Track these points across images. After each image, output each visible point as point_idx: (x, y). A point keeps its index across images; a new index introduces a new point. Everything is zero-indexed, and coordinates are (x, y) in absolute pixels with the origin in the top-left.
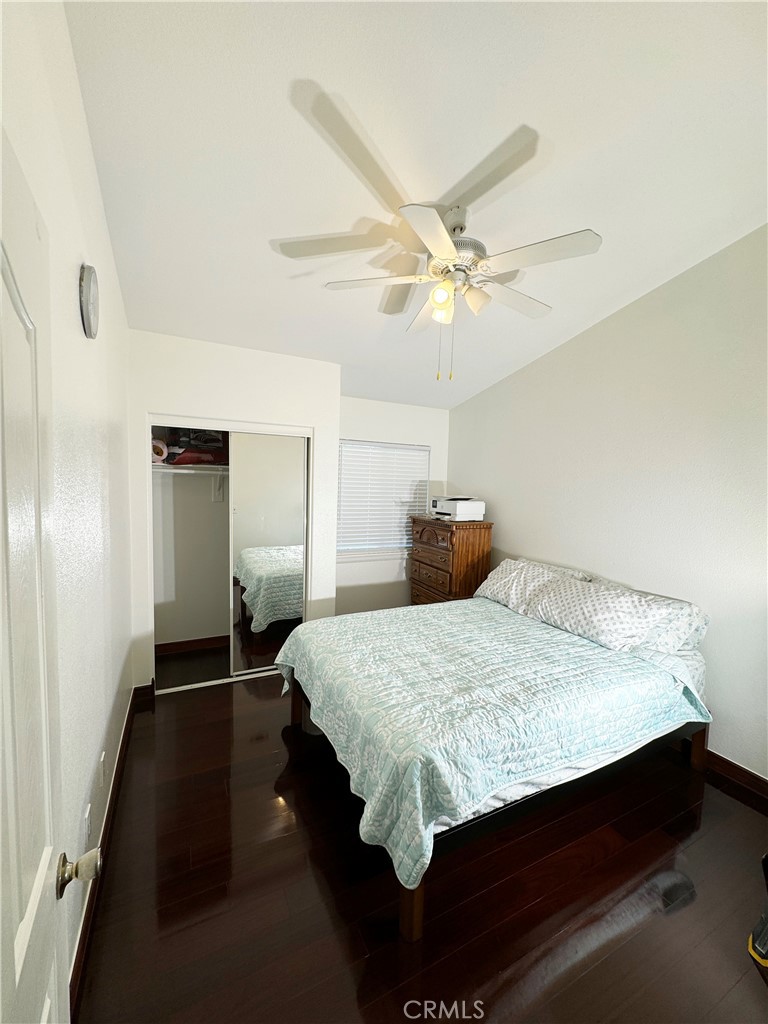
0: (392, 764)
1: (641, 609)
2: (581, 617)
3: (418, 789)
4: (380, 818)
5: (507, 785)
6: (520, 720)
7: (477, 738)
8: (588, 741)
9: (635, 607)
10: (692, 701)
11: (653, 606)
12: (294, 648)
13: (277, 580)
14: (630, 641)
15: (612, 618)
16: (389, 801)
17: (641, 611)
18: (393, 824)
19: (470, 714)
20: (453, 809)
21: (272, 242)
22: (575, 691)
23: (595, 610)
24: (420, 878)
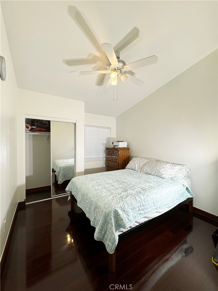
0: (104, 213)
1: (173, 167)
2: (156, 171)
3: (113, 220)
4: (101, 231)
5: (140, 218)
6: (142, 198)
7: (130, 203)
8: (162, 204)
9: (171, 166)
10: (189, 192)
11: (176, 166)
12: (71, 185)
13: (66, 168)
14: (171, 176)
15: (165, 170)
16: (103, 225)
17: (173, 168)
18: (105, 233)
19: (127, 197)
20: (124, 225)
21: (63, 60)
22: (157, 189)
23: (160, 168)
24: (115, 249)
